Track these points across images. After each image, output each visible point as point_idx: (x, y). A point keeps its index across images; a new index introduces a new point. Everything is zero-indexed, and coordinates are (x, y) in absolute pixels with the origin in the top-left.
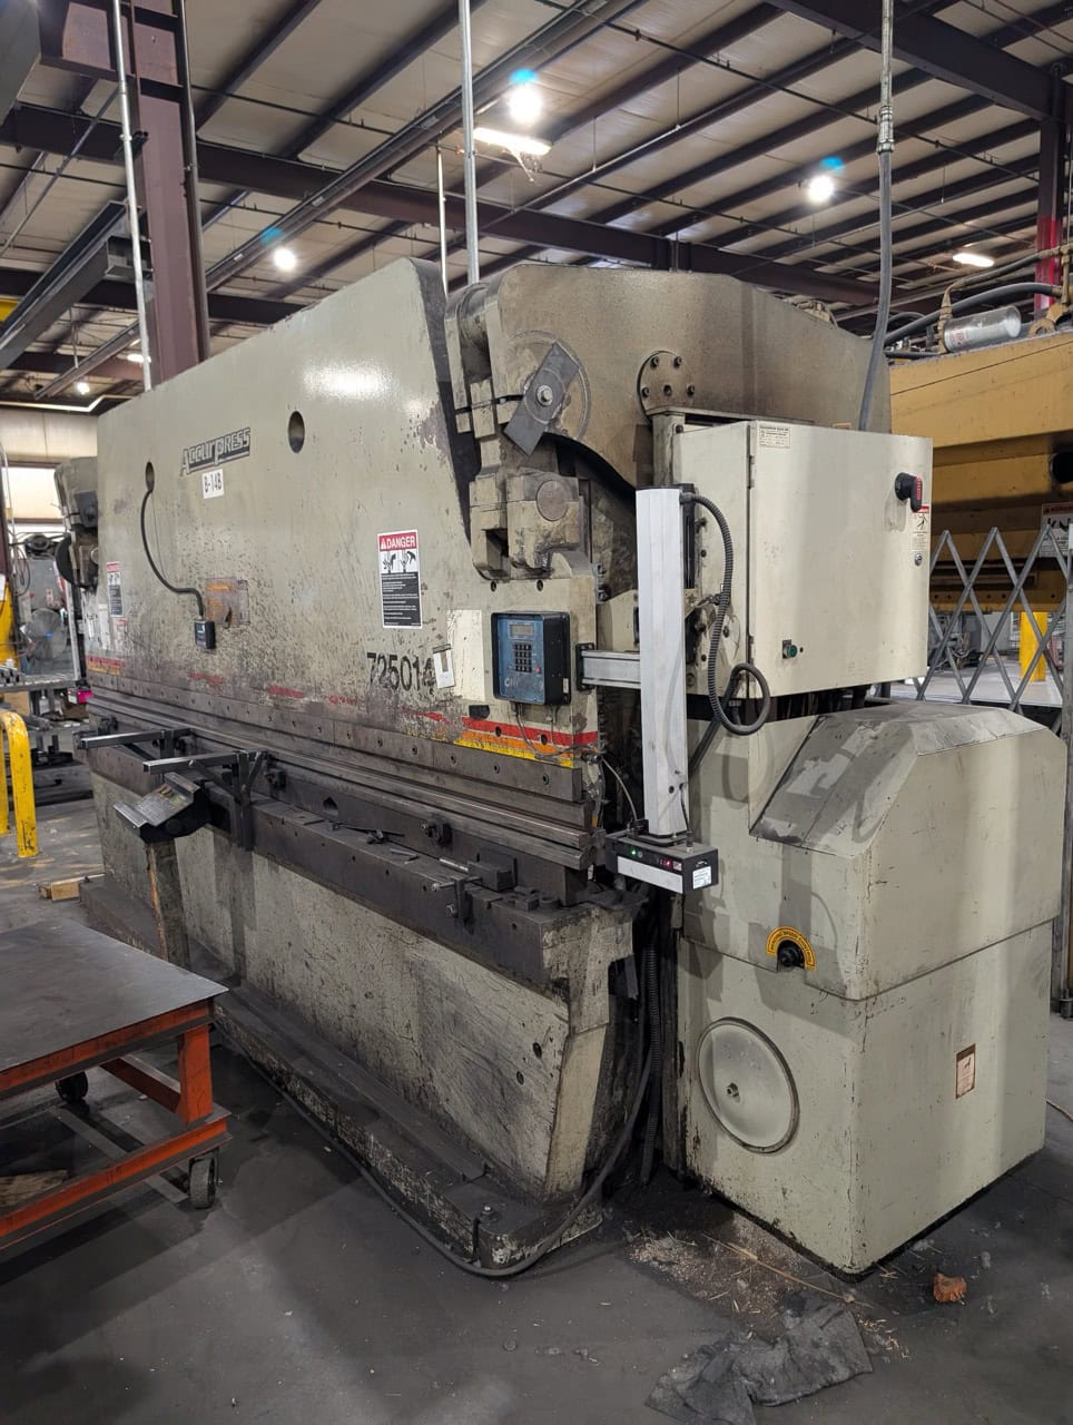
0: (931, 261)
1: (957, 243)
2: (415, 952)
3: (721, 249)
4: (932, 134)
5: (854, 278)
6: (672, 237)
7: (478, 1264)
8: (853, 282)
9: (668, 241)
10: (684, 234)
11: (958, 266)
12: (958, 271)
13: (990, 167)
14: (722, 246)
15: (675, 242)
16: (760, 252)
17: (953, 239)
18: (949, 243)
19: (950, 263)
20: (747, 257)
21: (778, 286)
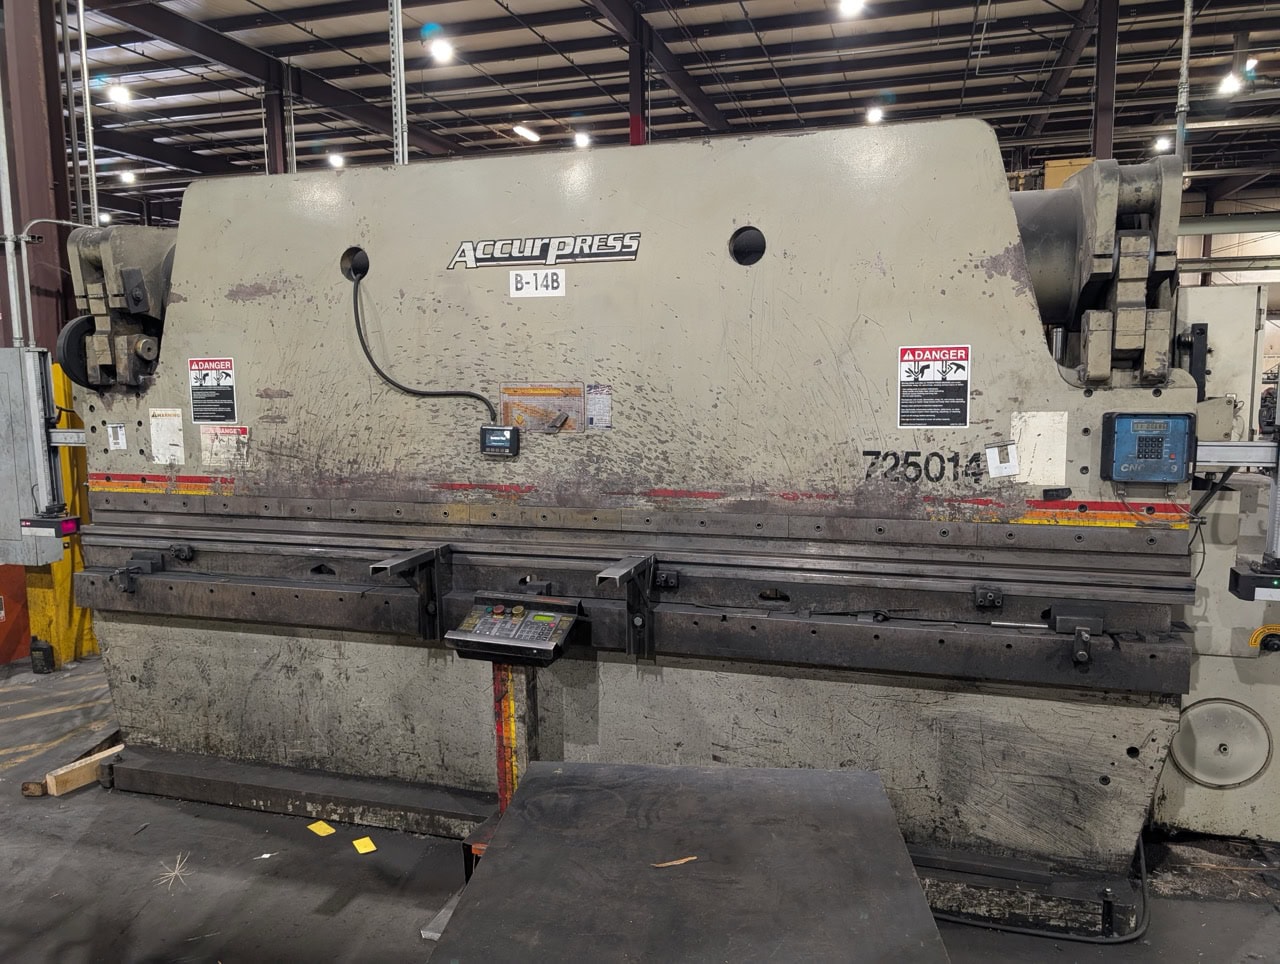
0: (495, 127)
1: (517, 118)
2: (939, 708)
3: (326, 81)
4: (541, 30)
5: (429, 130)
6: (284, 60)
7: (1116, 935)
8: (427, 133)
9: (280, 63)
10: (296, 60)
11: (515, 135)
12: (513, 140)
13: (570, 64)
14: (328, 78)
15: (288, 65)
16: (357, 90)
17: (514, 114)
18: (510, 117)
19: (510, 133)
20: (345, 91)
21: (365, 122)
